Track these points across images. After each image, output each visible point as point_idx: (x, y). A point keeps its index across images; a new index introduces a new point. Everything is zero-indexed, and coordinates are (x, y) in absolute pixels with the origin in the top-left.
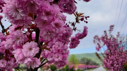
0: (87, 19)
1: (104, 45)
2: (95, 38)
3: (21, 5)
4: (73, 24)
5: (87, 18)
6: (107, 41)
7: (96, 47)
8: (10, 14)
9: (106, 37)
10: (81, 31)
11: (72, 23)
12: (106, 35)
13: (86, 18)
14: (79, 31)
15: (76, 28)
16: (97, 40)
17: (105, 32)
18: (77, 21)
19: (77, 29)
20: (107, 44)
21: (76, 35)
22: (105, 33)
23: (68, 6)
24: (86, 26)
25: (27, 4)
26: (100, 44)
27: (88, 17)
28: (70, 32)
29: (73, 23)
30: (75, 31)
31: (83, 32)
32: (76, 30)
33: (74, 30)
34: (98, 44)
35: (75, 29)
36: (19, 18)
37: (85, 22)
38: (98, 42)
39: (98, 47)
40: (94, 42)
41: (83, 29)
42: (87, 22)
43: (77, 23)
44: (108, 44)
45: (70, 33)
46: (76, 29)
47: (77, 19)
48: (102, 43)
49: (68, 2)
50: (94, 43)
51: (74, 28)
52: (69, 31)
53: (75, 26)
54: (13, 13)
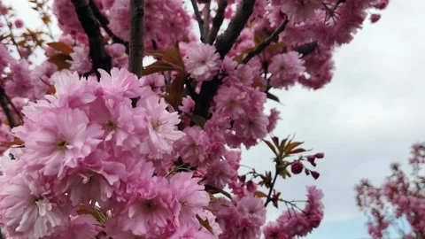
0: (314, 165)
1: (399, 215)
2: (360, 190)
3: (48, 185)
4: (268, 181)
5: (316, 160)
6: (409, 203)
7: (370, 224)
8: (10, 219)
9: (401, 185)
10: (298, 204)
11: (262, 176)
12: (401, 180)
13: (311, 160)
14: (290, 206)
15: (279, 194)
16: (369, 199)
17: (395, 167)
18: (281, 170)
19: (281, 200)
20: (408, 214)
21: (280, 220)
22: (397, 172)
23: (242, 126)
24: (315, 187)
25: (68, 185)
26: (382, 213)
27: (320, 156)
28: (254, 215)
29: (265, 175)
30: (276, 205)
31: (307, 207)
32: (279, 202)
33: (271, 203)
34: (375, 212)
35: (275, 200)
36: (41, 231)
37: (310, 175)
38: (374, 205)
39: (375, 224)
40: (360, 204)
41: (306, 198)
42: (316, 175)
43: (278, 176)
44: (413, 214)
45: (255, 220)
46: (280, 197)
47: (278, 161)
48: (389, 209)
49: (240, 115)
50: (358, 208)
51: (272, 193)
52: (252, 212)
53: (274, 188)
54: (22, 216)
